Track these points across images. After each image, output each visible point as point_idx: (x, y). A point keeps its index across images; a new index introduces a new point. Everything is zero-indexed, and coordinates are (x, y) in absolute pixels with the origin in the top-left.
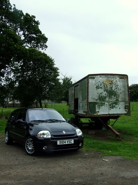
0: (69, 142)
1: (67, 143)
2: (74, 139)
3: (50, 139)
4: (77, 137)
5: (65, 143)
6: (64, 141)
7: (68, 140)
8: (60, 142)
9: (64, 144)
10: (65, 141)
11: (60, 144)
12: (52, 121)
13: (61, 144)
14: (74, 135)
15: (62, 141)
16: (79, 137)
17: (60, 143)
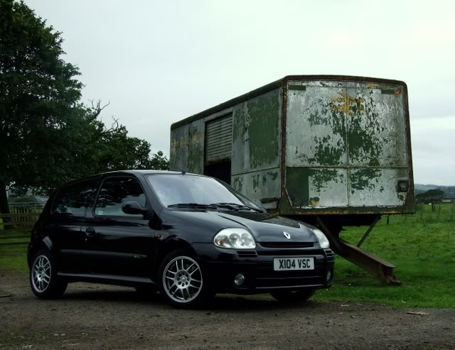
0: (302, 265)
1: (297, 268)
2: (314, 258)
3: (254, 253)
4: (321, 251)
5: (294, 266)
6: (292, 260)
7: (300, 259)
8: (281, 263)
9: (292, 268)
10: (294, 261)
11: (282, 269)
13: (284, 269)
15: (286, 259)
16: (326, 252)
17: (281, 265)
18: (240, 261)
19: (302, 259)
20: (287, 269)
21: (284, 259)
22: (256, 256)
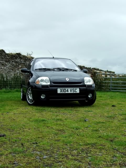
0: (72, 91)
1: (69, 92)
2: (80, 88)
3: (48, 86)
4: (85, 86)
5: (68, 91)
6: (67, 89)
7: (71, 89)
8: (61, 90)
9: (67, 92)
10: (68, 90)
11: (61, 93)
12: (60, 70)
13: (63, 93)
14: (80, 83)
15: (64, 89)
16: (87, 86)
17: (61, 91)
18: (43, 89)
19: (72, 89)
20: (64, 93)
21: (62, 89)
22: (48, 88)
